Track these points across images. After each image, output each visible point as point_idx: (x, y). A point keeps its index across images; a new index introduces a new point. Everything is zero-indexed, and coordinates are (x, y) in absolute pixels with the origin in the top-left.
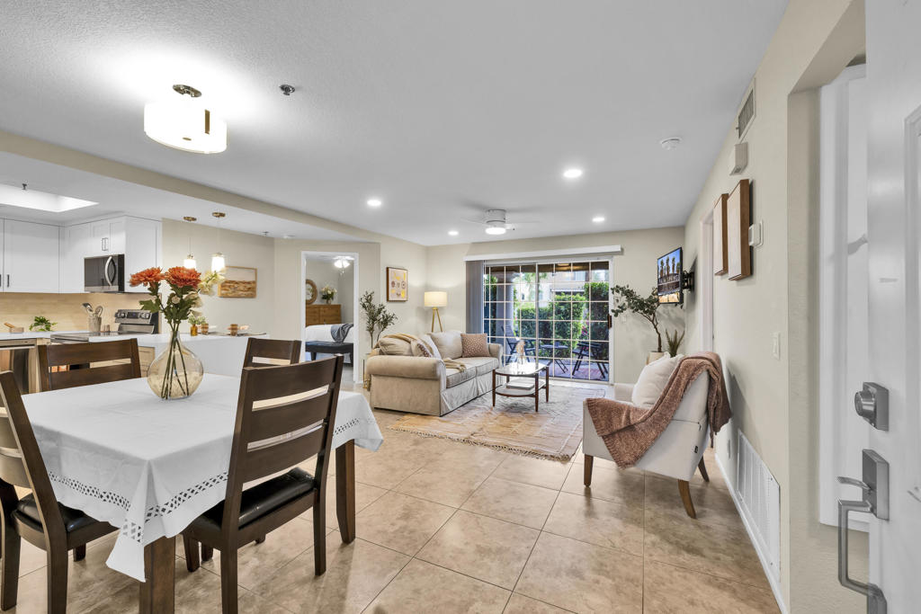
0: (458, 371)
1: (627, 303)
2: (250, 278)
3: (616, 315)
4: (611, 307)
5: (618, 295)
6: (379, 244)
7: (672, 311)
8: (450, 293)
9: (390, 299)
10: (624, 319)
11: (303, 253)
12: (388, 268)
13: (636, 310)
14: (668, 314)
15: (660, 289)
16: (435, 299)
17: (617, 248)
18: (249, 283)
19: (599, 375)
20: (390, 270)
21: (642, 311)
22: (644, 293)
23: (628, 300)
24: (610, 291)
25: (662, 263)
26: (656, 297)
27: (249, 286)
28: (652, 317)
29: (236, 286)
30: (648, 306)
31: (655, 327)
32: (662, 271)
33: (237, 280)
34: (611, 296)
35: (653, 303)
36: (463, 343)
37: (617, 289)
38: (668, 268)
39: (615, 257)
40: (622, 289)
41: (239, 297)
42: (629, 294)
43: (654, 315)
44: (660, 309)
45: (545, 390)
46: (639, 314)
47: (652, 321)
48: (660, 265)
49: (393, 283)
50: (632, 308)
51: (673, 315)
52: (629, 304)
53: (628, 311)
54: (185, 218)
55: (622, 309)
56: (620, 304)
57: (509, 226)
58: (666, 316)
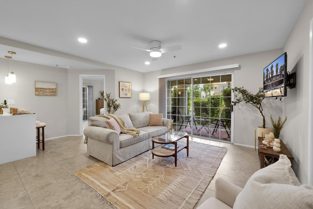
0: (132, 136)
1: (242, 98)
2: (53, 86)
3: (235, 105)
4: (233, 100)
5: (237, 93)
6: (114, 71)
7: (273, 102)
8: (151, 94)
9: (121, 96)
10: (240, 107)
11: (80, 75)
12: (119, 82)
13: (248, 102)
14: (270, 104)
15: (265, 88)
16: (144, 96)
17: (236, 65)
18: (52, 89)
19: (226, 136)
20: (120, 82)
21: (252, 102)
22: (254, 91)
23: (243, 96)
24: (232, 91)
25: (267, 70)
26: (262, 93)
27: (52, 90)
28: (259, 106)
29: (45, 90)
30: (256, 99)
31: (261, 112)
32: (267, 76)
33: (45, 87)
34: (232, 94)
35: (260, 97)
36: (150, 119)
37: (236, 89)
38: (272, 72)
39: (236, 71)
40: (239, 89)
41: (47, 95)
42: (243, 92)
43: (260, 105)
44: (264, 101)
45: (186, 149)
46: (250, 104)
47: (259, 109)
48: (266, 72)
49: (123, 89)
50: (246, 100)
51: (273, 105)
52: (244, 98)
53: (243, 102)
54: (5, 56)
55: (239, 101)
56: (238, 98)
57: (163, 51)
58: (269, 105)
